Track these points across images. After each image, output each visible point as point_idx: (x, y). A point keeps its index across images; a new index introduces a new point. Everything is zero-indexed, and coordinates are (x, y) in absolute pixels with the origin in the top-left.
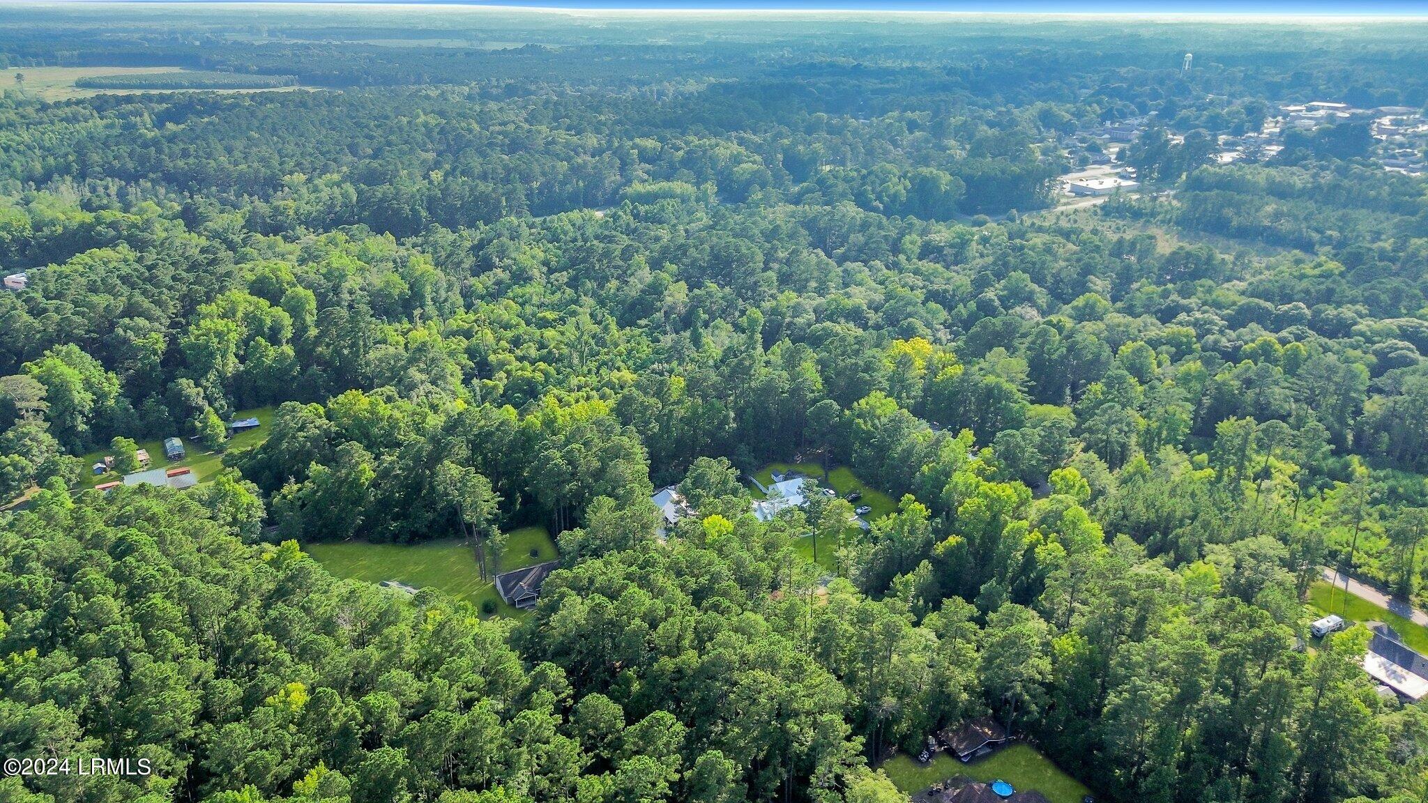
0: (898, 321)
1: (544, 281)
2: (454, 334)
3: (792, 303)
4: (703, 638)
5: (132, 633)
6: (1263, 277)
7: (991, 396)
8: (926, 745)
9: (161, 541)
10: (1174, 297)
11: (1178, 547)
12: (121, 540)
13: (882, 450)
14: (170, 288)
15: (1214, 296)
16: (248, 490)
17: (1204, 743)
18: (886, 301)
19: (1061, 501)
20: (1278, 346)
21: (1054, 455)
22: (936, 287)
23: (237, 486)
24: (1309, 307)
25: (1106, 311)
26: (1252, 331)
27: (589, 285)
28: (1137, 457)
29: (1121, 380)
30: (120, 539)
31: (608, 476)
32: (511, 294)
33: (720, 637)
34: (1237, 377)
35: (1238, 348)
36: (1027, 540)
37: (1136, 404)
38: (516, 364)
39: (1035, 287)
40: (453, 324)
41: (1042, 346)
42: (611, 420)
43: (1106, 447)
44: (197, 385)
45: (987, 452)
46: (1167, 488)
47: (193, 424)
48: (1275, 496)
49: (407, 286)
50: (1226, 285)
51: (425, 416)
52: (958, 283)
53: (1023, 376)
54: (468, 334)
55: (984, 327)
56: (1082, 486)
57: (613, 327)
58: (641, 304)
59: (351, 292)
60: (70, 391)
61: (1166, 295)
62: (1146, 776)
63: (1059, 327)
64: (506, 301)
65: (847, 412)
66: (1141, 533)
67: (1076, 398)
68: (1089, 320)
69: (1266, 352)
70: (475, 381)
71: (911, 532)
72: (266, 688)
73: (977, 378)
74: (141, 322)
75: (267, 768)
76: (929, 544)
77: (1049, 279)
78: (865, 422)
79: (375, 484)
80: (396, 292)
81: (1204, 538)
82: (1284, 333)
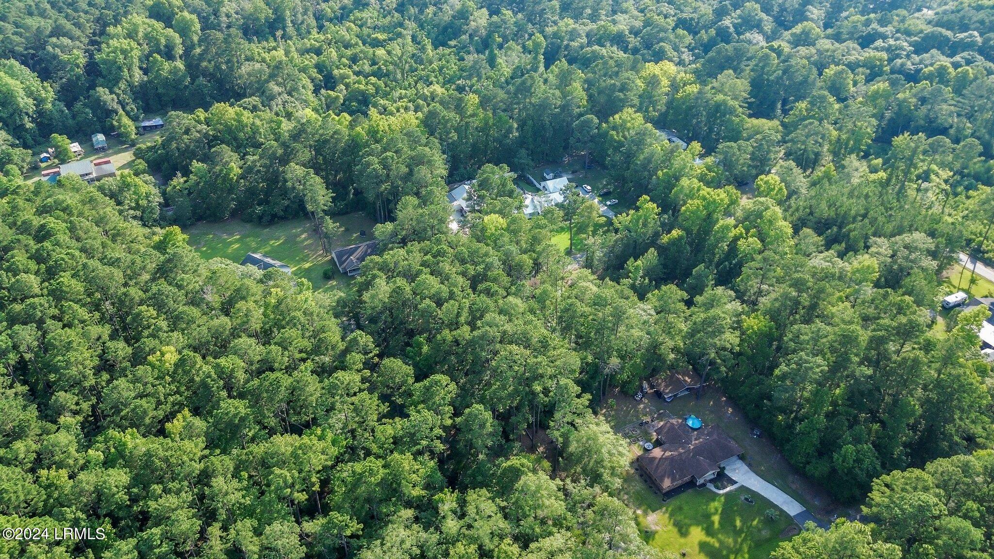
0: (652, 45)
1: (378, 7)
2: (308, 51)
3: (570, 28)
4: (475, 317)
5: (47, 305)
6: (947, 7)
7: (718, 111)
8: (641, 388)
9: (72, 229)
10: (874, 25)
11: (849, 239)
12: (43, 226)
13: (629, 156)
14: (86, 13)
15: (906, 26)
16: (146, 182)
17: (849, 399)
18: (644, 27)
19: (762, 203)
20: (951, 70)
21: (761, 164)
22: (684, 15)
23: (137, 179)
24: (981, 35)
25: (818, 37)
26: (932, 56)
27: (413, 11)
28: (827, 163)
29: (823, 98)
30: (41, 225)
31: (414, 179)
32: (352, 18)
33: (488, 317)
34: (915, 96)
35: (918, 71)
36: (733, 233)
37: (832, 118)
38: (354, 78)
39: (764, 16)
40: (307, 43)
41: (763, 68)
42: (418, 132)
43: (803, 154)
44: (111, 92)
45: (709, 160)
46: (846, 191)
47: (112, 124)
48: (930, 194)
49: (271, 11)
50: (916, 15)
51: (279, 124)
52: (703, 12)
53: (745, 95)
54: (318, 52)
55: (719, 52)
56: (781, 189)
57: (429, 47)
58: (451, 28)
59: (228, 16)
60: (16, 97)
61: (867, 23)
62: (801, 421)
63: (779, 52)
64: (348, 24)
65: (604, 125)
66: (821, 227)
67: (785, 112)
68: (803, 45)
69: (941, 75)
70: (323, 91)
71: (645, 225)
72: (147, 349)
73: (709, 95)
74: (65, 41)
75: (145, 412)
76: (657, 235)
77: (776, 9)
78: (618, 133)
79: (242, 177)
80: (262, 16)
81: (870, 232)
82: (957, 58)
